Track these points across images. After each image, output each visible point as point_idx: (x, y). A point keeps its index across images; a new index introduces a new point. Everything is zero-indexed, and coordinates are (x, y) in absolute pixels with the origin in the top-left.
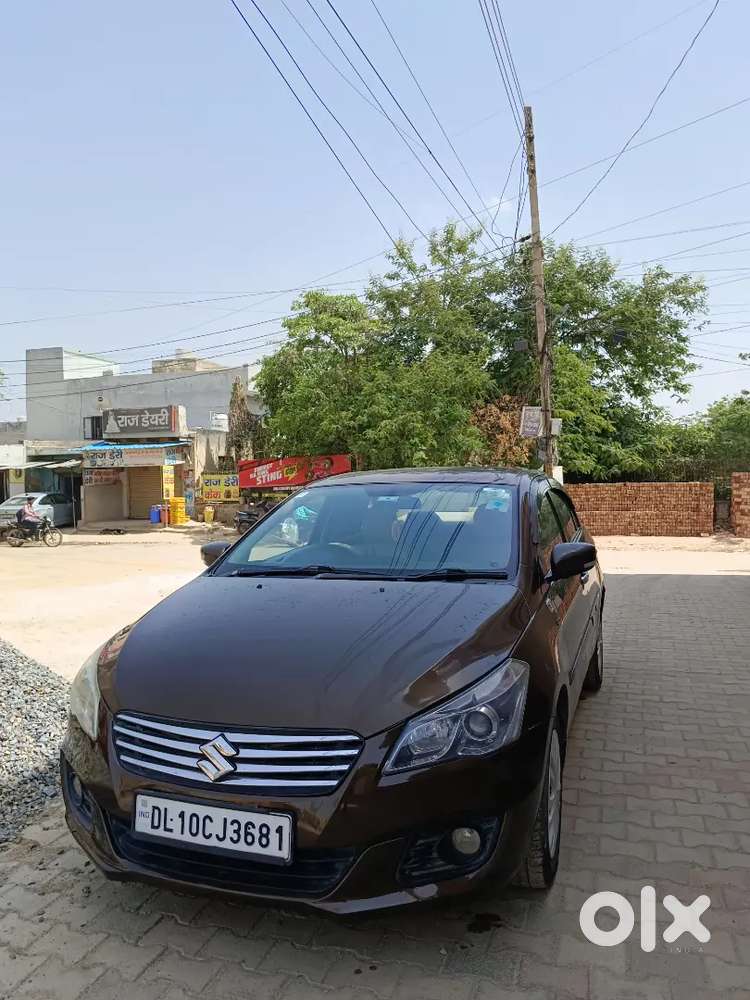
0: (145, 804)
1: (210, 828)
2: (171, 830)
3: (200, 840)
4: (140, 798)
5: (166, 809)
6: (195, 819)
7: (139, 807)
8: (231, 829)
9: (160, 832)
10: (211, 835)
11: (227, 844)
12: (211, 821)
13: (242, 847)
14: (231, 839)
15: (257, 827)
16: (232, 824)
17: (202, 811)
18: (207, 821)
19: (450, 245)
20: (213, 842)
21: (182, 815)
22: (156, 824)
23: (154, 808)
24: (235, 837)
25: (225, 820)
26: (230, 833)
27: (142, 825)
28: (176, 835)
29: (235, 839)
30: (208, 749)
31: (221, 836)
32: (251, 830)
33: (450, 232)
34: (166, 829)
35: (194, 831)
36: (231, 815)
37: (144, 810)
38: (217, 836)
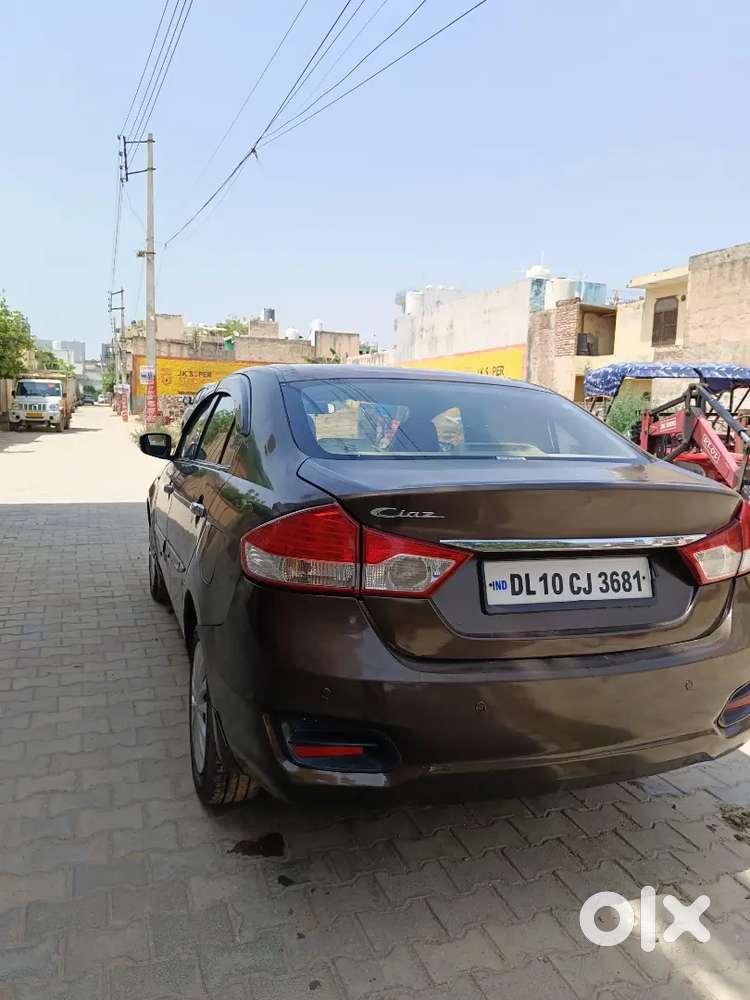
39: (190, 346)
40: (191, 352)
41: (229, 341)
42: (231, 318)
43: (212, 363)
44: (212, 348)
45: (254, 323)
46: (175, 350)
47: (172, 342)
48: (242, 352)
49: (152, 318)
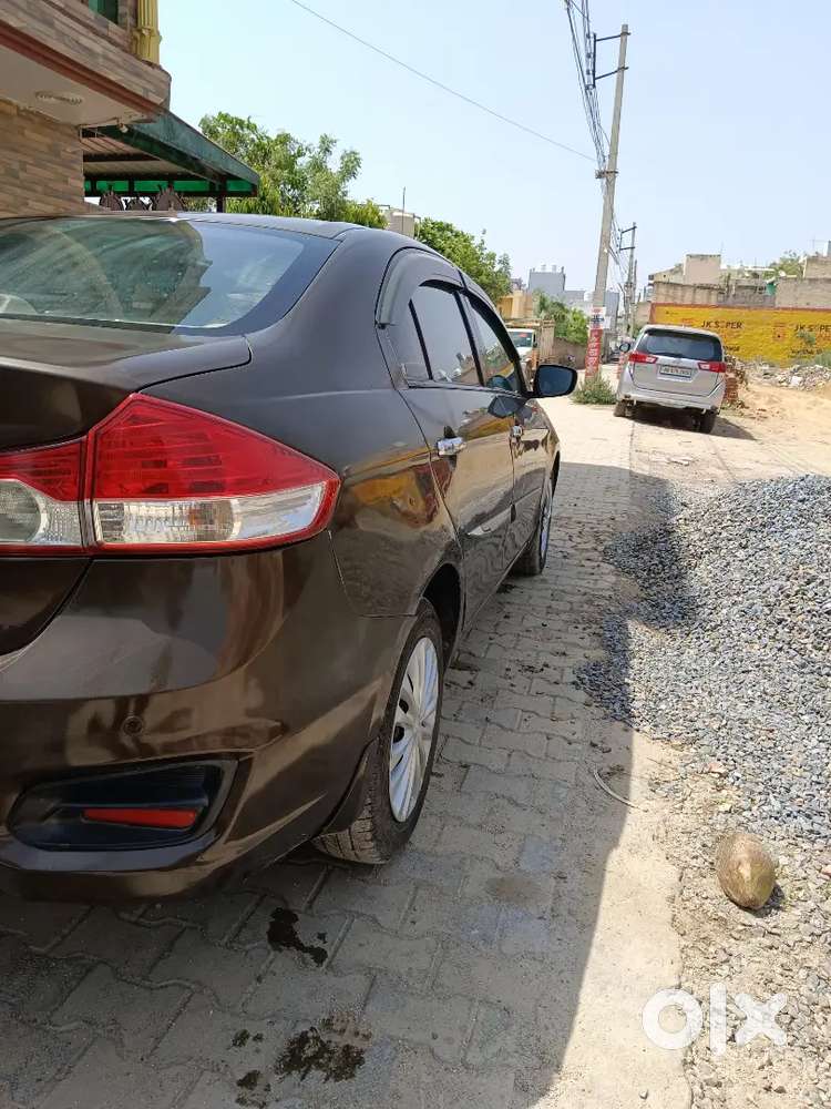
39: (721, 291)
40: (721, 298)
41: (772, 284)
42: (787, 256)
43: (745, 312)
44: (749, 292)
45: (813, 260)
46: (701, 297)
47: (702, 287)
48: (784, 298)
49: (606, 251)
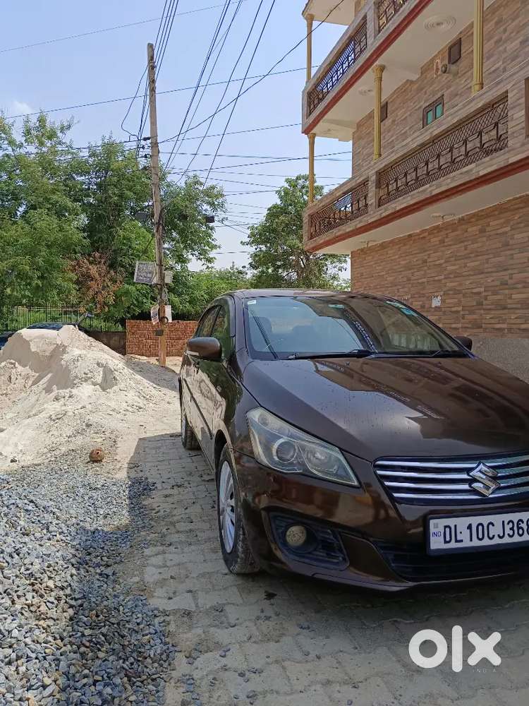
0: (436, 526)
1: (493, 531)
2: (462, 541)
3: (486, 542)
4: (432, 522)
5: (455, 526)
6: (480, 528)
7: (432, 530)
8: (507, 527)
9: (453, 545)
10: (494, 536)
11: (507, 540)
12: (493, 525)
13: (516, 539)
14: (509, 534)
15: (525, 522)
16: (508, 523)
17: (485, 520)
18: (491, 526)
19: (42, 132)
20: (497, 541)
21: (470, 527)
22: (448, 539)
23: (445, 527)
24: (511, 533)
25: (503, 522)
26: (508, 531)
27: (436, 543)
28: (467, 543)
29: (511, 534)
30: (475, 473)
31: (501, 535)
32: (522, 525)
33: (42, 120)
34: (457, 541)
35: (480, 536)
36: (507, 517)
37: (435, 530)
38: (499, 536)
